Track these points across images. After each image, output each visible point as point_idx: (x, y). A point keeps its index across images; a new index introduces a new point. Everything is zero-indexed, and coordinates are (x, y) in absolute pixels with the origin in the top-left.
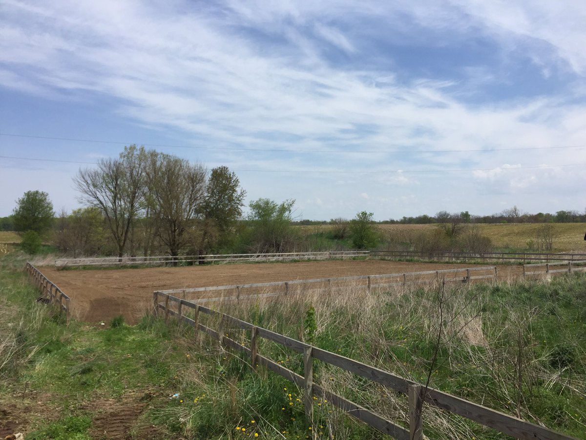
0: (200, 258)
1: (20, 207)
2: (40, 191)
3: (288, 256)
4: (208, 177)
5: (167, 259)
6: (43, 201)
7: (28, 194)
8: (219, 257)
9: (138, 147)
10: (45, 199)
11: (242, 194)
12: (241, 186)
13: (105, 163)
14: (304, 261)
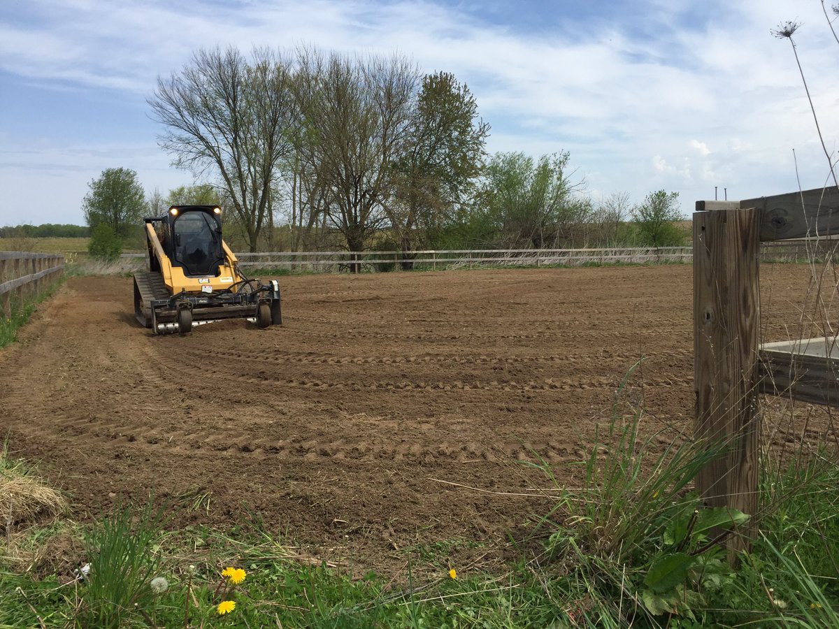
0: (404, 257)
1: (95, 194)
2: (125, 169)
3: (577, 253)
4: (419, 88)
5: (343, 257)
6: (129, 184)
7: (108, 174)
8: (446, 256)
9: (272, 66)
10: (132, 182)
11: (482, 131)
12: (480, 116)
13: (210, 60)
14: (623, 264)
